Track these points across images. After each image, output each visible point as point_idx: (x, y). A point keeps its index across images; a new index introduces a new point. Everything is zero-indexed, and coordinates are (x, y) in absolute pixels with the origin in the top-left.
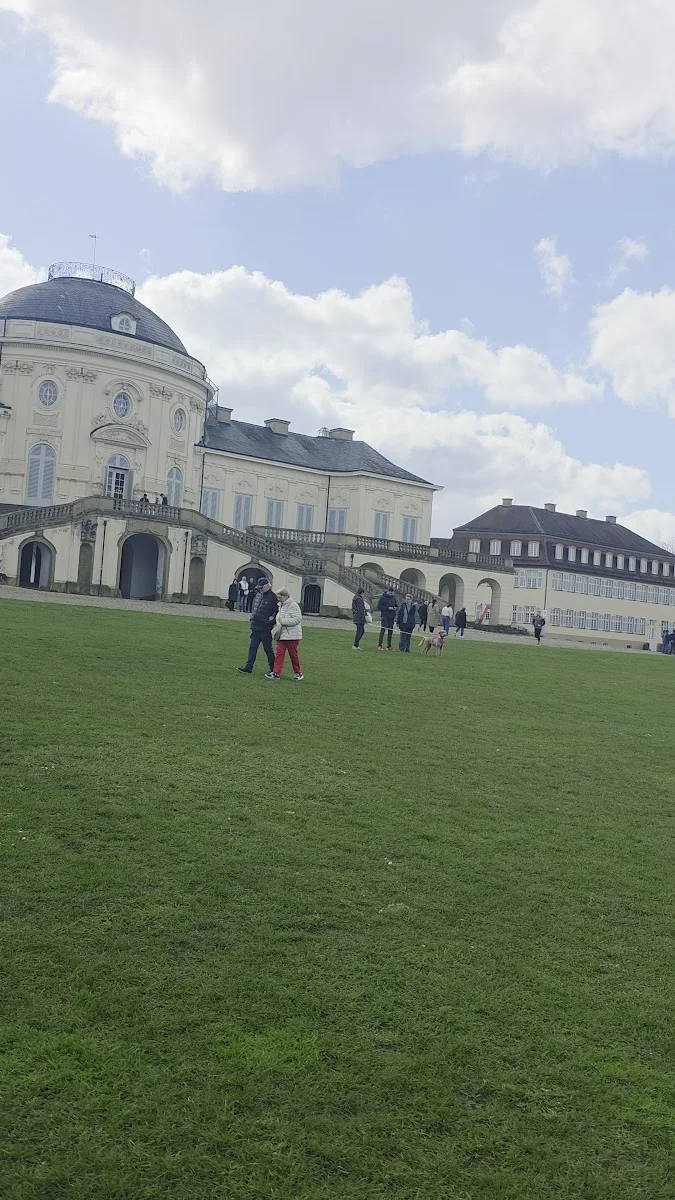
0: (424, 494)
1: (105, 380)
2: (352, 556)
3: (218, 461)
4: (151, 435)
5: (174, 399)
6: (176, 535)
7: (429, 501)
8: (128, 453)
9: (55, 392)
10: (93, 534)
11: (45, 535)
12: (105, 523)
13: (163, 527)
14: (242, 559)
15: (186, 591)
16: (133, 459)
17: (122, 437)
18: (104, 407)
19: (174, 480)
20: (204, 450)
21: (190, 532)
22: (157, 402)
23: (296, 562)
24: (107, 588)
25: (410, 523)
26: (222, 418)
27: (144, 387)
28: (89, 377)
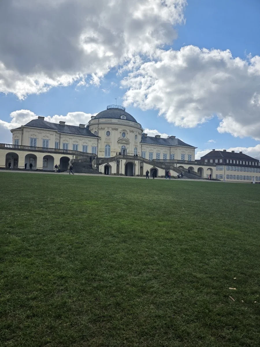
0: (192, 149)
1: (120, 130)
2: (176, 165)
3: (145, 146)
4: (130, 141)
5: (135, 132)
6: (136, 162)
7: (194, 151)
8: (126, 145)
9: (110, 133)
10: (119, 163)
11: (109, 164)
12: (122, 161)
13: (134, 161)
14: (152, 167)
15: (139, 174)
16: (127, 146)
17: (124, 142)
18: (120, 136)
19: (136, 151)
20: (142, 143)
21: (140, 161)
22: (131, 134)
23: (163, 166)
24: (123, 174)
25: (190, 156)
26: (145, 136)
27: (128, 131)
28: (117, 129)
